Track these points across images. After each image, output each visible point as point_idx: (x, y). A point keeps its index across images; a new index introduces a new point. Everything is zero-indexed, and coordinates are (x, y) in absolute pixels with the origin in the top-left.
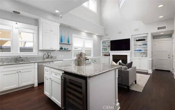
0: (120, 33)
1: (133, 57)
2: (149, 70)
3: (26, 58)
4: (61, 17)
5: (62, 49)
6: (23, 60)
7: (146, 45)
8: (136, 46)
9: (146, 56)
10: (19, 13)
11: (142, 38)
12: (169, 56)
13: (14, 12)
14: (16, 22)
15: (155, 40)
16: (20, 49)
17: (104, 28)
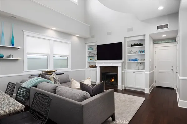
0: (109, 34)
1: (126, 70)
2: (145, 89)
7: (143, 52)
8: (131, 53)
9: (144, 69)
11: (139, 43)
12: (172, 68)
15: (156, 45)
17: (90, 27)
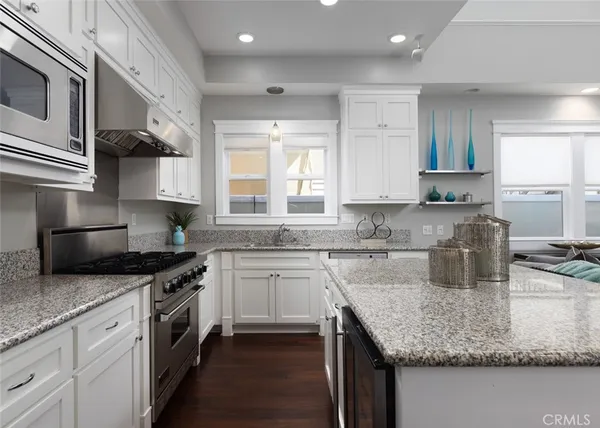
3: (304, 232)
4: (419, 57)
5: (437, 199)
6: (295, 240)
10: (281, 91)
13: (269, 90)
14: (273, 122)
16: (289, 203)
